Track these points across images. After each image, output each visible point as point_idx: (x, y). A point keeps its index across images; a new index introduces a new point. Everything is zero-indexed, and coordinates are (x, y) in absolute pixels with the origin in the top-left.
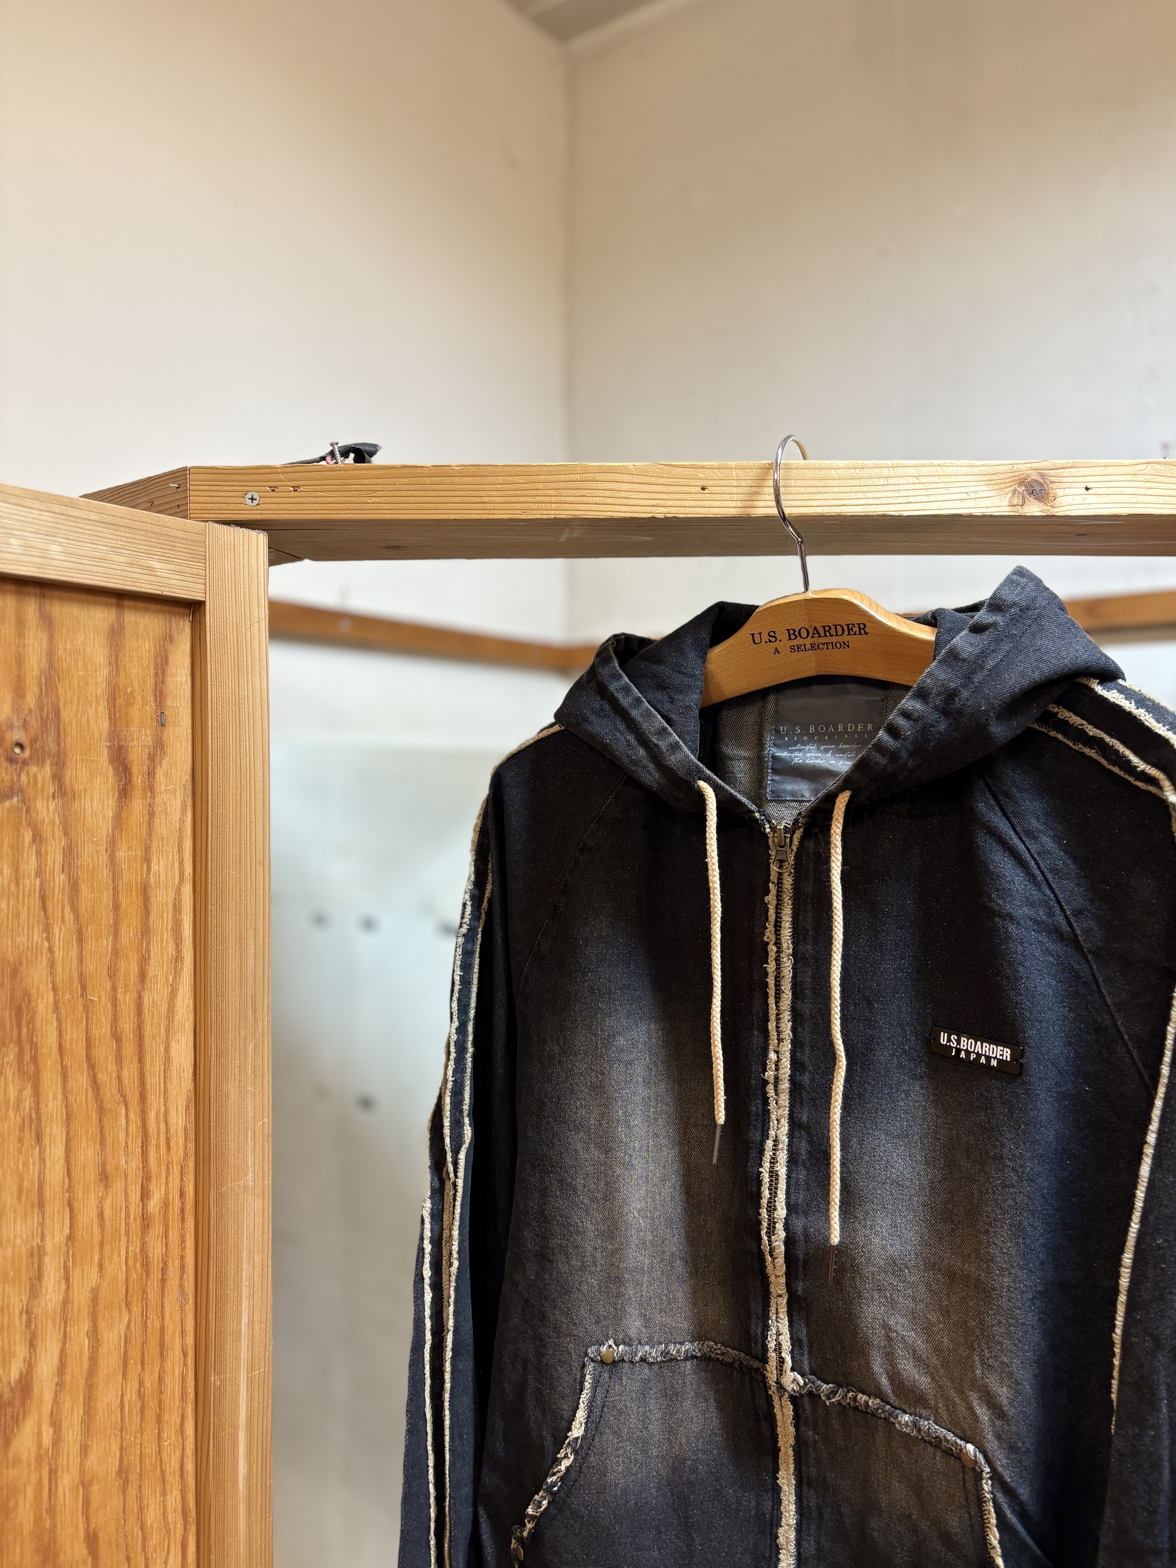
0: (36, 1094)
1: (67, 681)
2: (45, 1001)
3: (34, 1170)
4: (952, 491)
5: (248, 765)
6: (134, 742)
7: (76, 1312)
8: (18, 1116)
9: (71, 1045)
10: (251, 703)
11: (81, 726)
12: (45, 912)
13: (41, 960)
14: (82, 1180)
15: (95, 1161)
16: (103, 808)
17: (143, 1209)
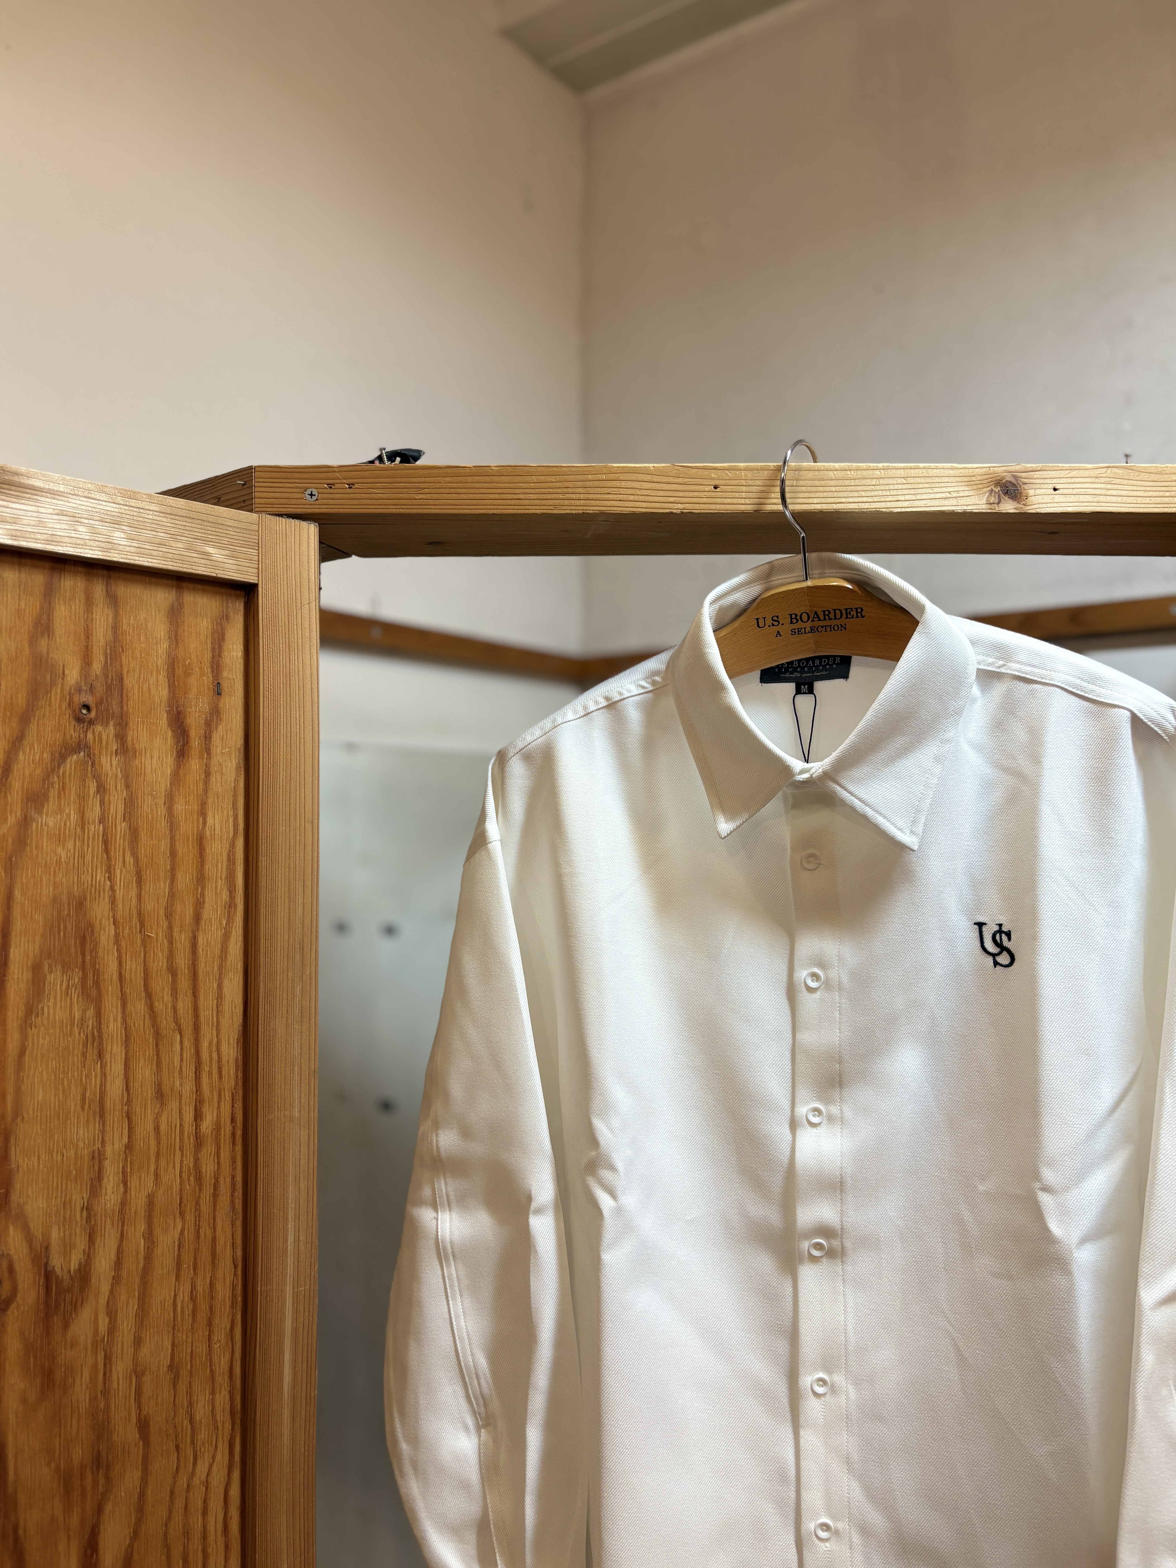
0: (99, 1015)
1: (130, 652)
2: (107, 933)
3: (95, 1082)
4: (936, 490)
5: (298, 733)
6: (192, 708)
7: (133, 1214)
8: (82, 1033)
9: (131, 974)
10: (301, 676)
11: (142, 692)
12: (107, 855)
13: (104, 897)
14: (139, 1096)
15: (152, 1080)
16: (162, 765)
17: (196, 1129)
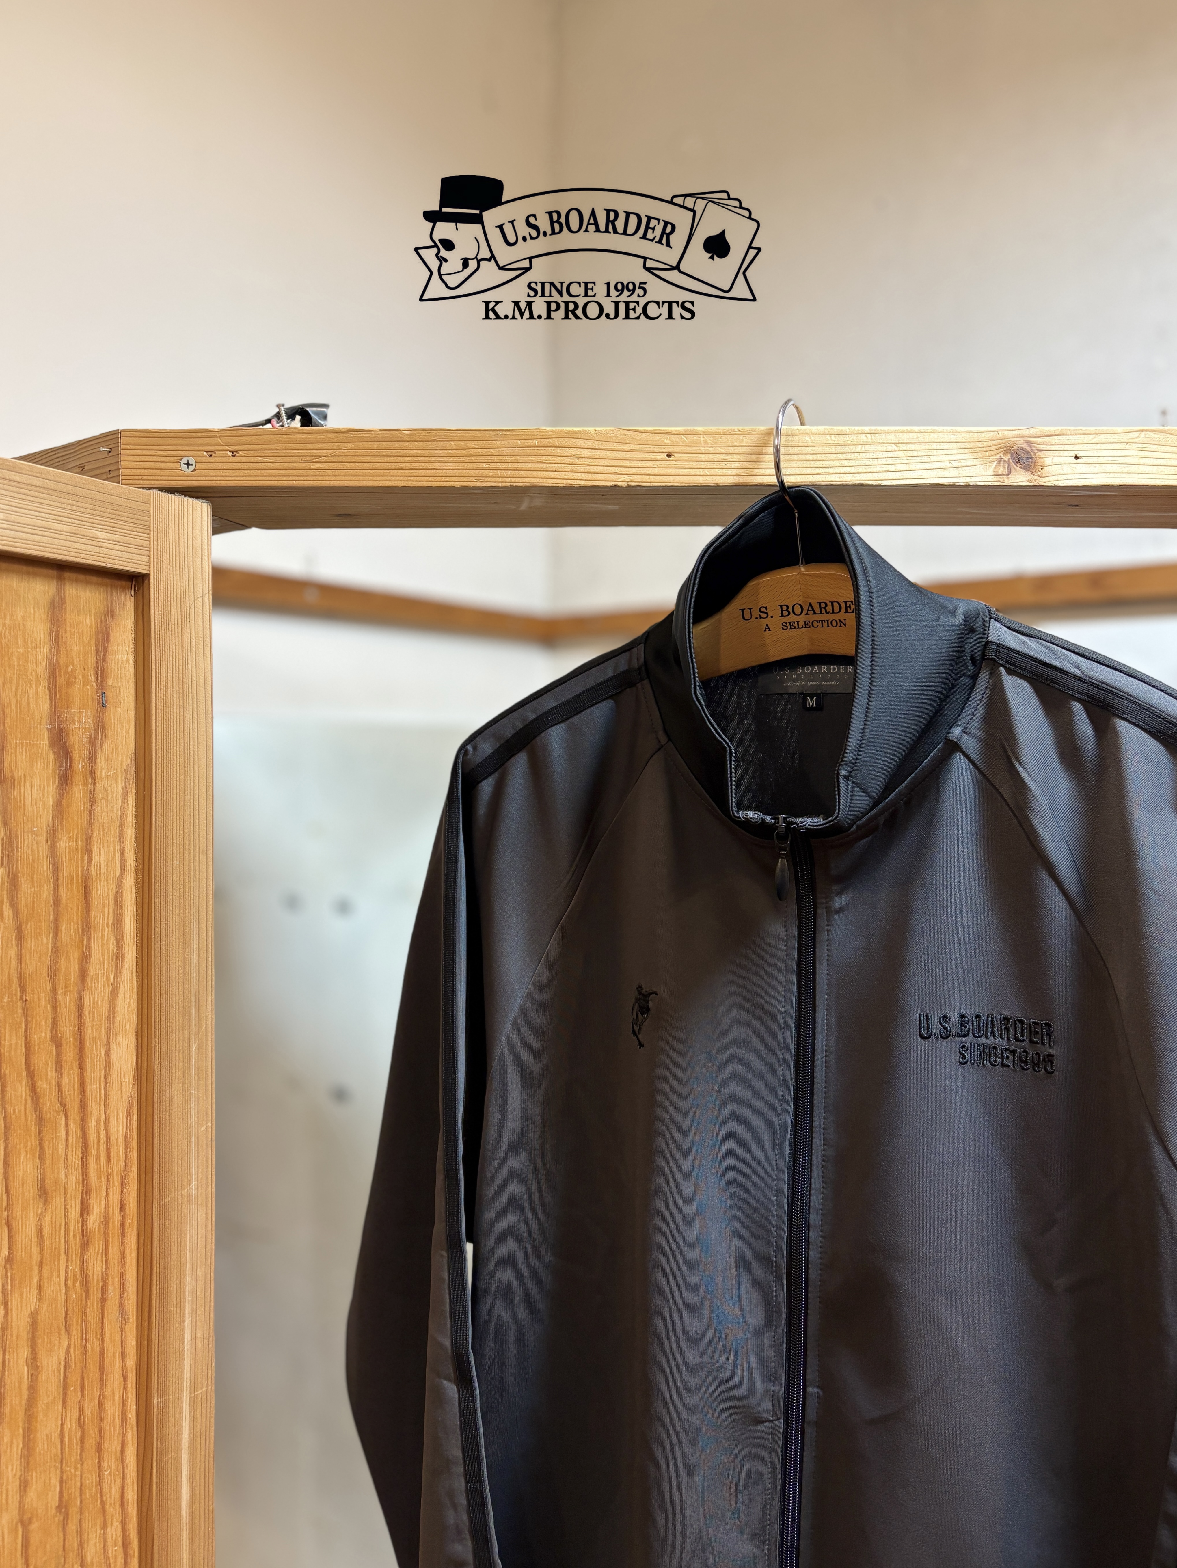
1: (7, 659)
4: (933, 458)
5: (192, 749)
6: (74, 724)
7: (15, 1338)
9: (9, 1049)
10: (195, 682)
11: (20, 708)
14: (20, 1198)
15: (34, 1175)
16: (43, 795)
17: (83, 1226)
